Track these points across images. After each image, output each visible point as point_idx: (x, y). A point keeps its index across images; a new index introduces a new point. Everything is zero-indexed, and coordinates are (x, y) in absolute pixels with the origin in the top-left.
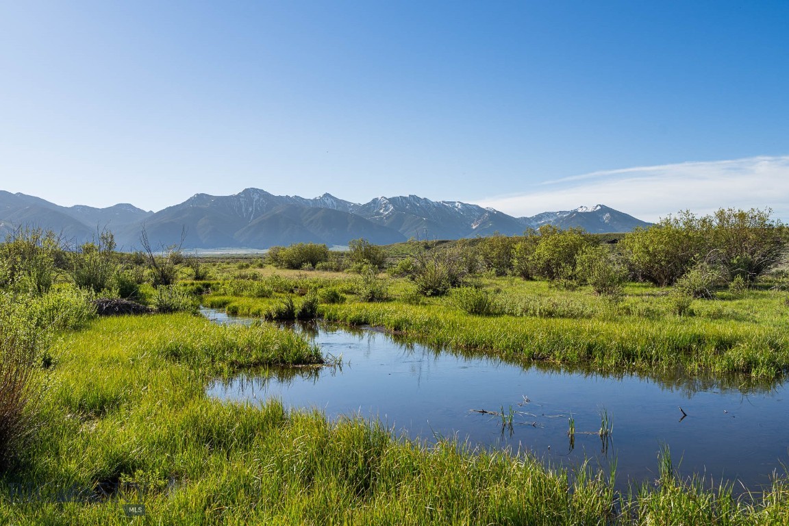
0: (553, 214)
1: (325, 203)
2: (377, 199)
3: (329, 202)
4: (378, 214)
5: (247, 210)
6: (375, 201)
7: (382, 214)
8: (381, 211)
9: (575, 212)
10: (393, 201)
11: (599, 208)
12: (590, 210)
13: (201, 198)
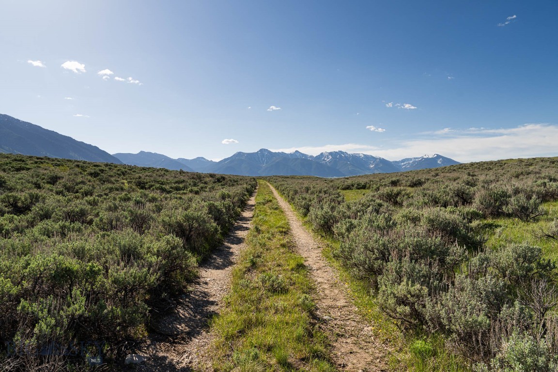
0: (411, 159)
1: (296, 156)
2: (323, 153)
3: (298, 155)
4: (324, 160)
5: (262, 159)
6: (322, 154)
7: (326, 160)
8: (326, 159)
9: (423, 158)
10: (331, 153)
11: (436, 156)
12: (430, 157)
13: (240, 154)
